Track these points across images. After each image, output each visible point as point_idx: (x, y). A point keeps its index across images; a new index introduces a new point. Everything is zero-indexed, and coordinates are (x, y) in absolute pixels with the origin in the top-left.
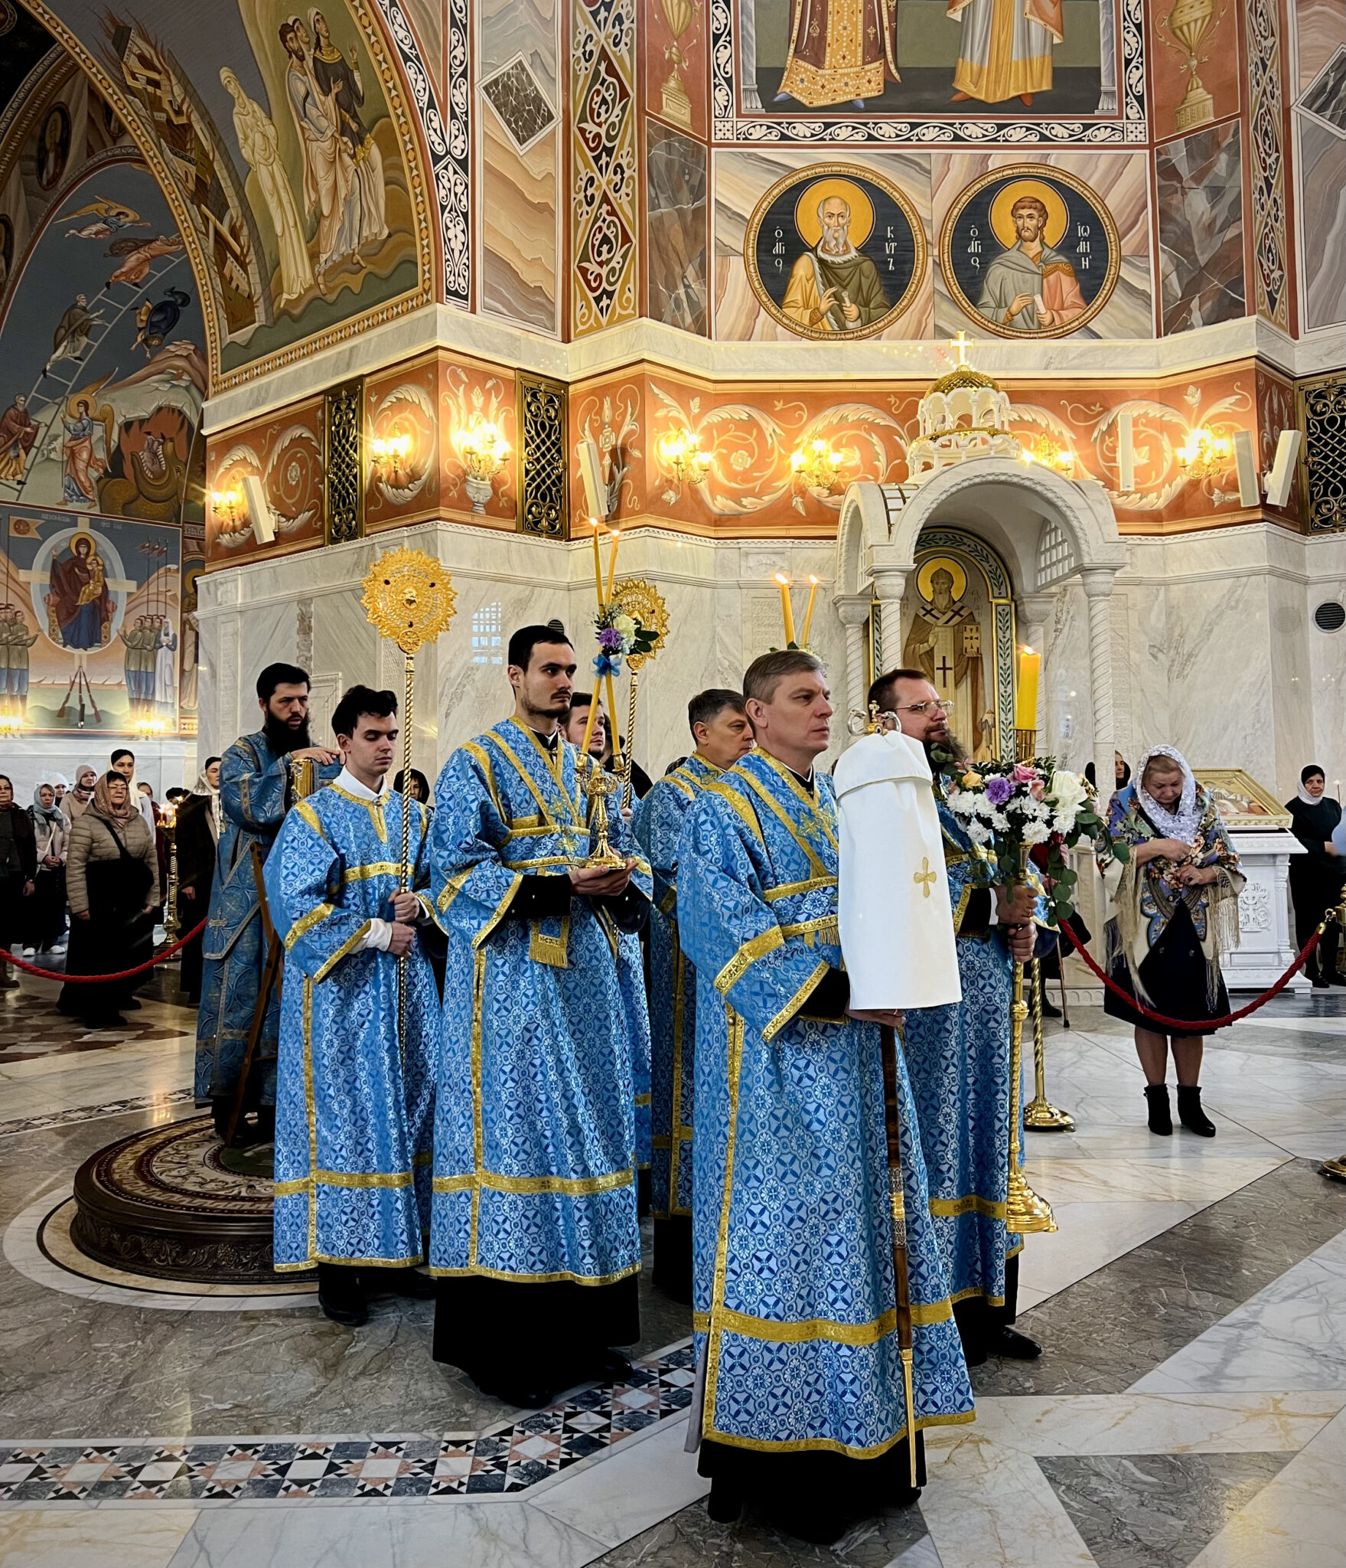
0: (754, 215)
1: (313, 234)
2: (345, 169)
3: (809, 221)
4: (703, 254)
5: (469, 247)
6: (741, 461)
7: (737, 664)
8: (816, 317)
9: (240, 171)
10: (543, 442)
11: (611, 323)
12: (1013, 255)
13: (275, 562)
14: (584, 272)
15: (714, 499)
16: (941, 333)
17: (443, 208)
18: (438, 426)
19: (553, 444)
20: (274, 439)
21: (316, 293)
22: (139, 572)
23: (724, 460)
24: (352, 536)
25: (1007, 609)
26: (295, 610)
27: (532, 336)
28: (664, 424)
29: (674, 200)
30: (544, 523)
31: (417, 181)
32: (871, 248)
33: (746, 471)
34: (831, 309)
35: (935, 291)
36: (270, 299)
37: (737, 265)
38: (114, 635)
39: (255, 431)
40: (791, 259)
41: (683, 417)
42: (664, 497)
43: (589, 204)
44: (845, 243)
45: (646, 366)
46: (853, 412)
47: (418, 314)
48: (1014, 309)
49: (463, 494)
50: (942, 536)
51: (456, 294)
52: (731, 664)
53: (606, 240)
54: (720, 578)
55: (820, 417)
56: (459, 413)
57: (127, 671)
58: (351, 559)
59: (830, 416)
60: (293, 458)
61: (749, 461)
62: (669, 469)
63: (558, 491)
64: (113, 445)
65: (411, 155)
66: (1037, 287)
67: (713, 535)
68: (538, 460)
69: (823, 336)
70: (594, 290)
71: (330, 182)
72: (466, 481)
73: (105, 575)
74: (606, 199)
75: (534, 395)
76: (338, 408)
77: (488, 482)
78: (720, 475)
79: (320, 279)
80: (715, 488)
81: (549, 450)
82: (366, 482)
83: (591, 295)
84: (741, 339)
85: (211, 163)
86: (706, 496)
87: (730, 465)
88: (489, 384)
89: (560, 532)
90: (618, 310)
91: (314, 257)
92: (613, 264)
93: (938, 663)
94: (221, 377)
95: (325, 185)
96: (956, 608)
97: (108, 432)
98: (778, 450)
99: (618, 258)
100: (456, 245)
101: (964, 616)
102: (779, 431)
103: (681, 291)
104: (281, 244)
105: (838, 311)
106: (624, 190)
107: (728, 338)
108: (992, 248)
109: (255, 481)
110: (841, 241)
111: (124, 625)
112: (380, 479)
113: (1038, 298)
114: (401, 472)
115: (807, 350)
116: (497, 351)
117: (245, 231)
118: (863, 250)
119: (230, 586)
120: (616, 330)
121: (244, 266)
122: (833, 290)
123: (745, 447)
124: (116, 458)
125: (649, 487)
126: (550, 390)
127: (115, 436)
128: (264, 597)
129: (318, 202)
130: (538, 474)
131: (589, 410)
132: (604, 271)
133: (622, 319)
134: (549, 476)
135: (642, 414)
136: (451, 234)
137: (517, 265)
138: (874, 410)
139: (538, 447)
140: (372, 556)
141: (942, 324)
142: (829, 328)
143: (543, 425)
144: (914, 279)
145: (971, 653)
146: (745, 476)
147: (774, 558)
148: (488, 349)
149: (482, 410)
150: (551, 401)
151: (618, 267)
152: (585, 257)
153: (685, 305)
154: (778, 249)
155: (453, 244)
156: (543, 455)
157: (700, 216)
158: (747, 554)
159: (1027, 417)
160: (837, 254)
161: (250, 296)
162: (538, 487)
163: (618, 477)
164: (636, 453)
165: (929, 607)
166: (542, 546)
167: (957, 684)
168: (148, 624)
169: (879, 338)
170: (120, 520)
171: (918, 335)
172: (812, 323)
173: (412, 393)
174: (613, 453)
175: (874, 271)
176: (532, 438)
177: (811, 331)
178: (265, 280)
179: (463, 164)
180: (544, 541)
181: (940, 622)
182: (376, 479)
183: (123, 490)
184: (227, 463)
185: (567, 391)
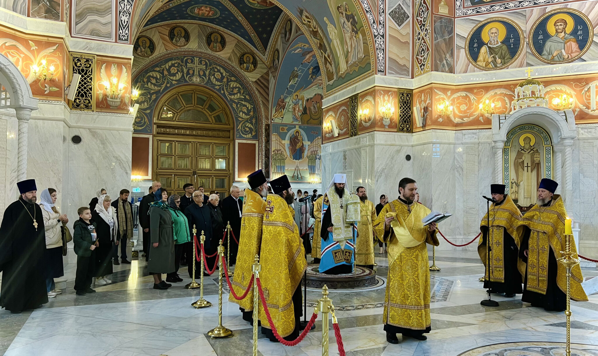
0: (468, 37)
1: (347, 57)
2: (354, 40)
3: (485, 36)
4: (452, 50)
5: (384, 58)
6: (463, 107)
7: (461, 166)
8: (487, 64)
9: (329, 41)
10: (405, 107)
11: (424, 73)
12: (555, 38)
13: (338, 141)
14: (417, 59)
15: (455, 119)
16: (529, 65)
17: (377, 49)
18: (375, 106)
19: (408, 107)
20: (338, 110)
21: (348, 71)
22: (311, 139)
23: (458, 108)
24: (355, 135)
25: (549, 148)
26: (342, 154)
27: (402, 79)
28: (439, 100)
29: (443, 36)
30: (405, 129)
31: (370, 43)
32: (505, 42)
33: (465, 111)
34: (492, 61)
35: (527, 52)
36: (337, 74)
37: (463, 51)
38: (305, 156)
39: (334, 107)
40: (479, 48)
41: (445, 97)
42: (439, 120)
43: (419, 40)
44: (497, 41)
45: (433, 85)
46: (499, 91)
47: (371, 77)
48: (554, 55)
49: (382, 124)
50: (527, 127)
51: (381, 71)
52: (460, 166)
53: (423, 50)
54: (457, 142)
55: (488, 93)
56: (381, 102)
57: (308, 166)
58: (355, 141)
59: (492, 93)
60: (342, 115)
61: (466, 108)
62: (440, 112)
63: (409, 120)
64: (304, 106)
65: (369, 36)
66: (563, 47)
67: (454, 129)
68: (404, 112)
69: (489, 69)
70: (420, 64)
71: (350, 43)
72: (383, 120)
73: (303, 141)
74: (423, 39)
75: (403, 95)
76: (353, 102)
77: (389, 119)
78: (457, 112)
79: (349, 68)
80: (455, 115)
81: (407, 109)
82: (359, 121)
83: (419, 65)
84: (464, 73)
85: (323, 40)
86: (453, 119)
87: (460, 109)
88: (390, 93)
89: (410, 131)
90: (426, 69)
91: (347, 62)
92: (425, 56)
93: (525, 165)
94: (326, 93)
95: (349, 44)
96: (532, 148)
97: (303, 102)
98: (475, 103)
99: (426, 55)
100: (381, 58)
101: (534, 151)
102: (475, 98)
103: (445, 62)
104: (339, 59)
105: (494, 62)
106: (428, 36)
107: (460, 73)
108: (547, 36)
109: (333, 121)
110: (496, 40)
111: (307, 154)
112: (362, 120)
113: (563, 51)
114: (367, 119)
115: (484, 74)
116: (392, 84)
117: (331, 56)
118: (502, 43)
119: (328, 147)
120: (425, 75)
121: (331, 65)
122: (493, 55)
123: (465, 104)
124: (305, 109)
125: (433, 118)
126: (407, 92)
127: (305, 103)
128: (336, 150)
129: (348, 49)
130: (404, 115)
131: (418, 97)
132: (422, 59)
133: (427, 72)
134: (407, 116)
135: (432, 97)
136: (379, 56)
137: (398, 60)
138: (506, 90)
139: (404, 108)
140: (360, 141)
141: (528, 62)
142: (491, 67)
143: (405, 102)
144: (520, 49)
145: (537, 162)
146: (465, 112)
147: (473, 135)
148: (389, 84)
149: (387, 100)
150: (408, 95)
151: (426, 57)
152: (417, 55)
153: (446, 65)
154: (475, 45)
155: (380, 58)
156: (405, 110)
157: (451, 40)
158: (465, 135)
159: (558, 88)
160: (494, 45)
161: (332, 73)
162: (404, 119)
163: (425, 115)
164: (430, 109)
165: (522, 148)
166: (404, 135)
167: (532, 171)
168: (313, 153)
169: (508, 68)
170: (306, 126)
171: (521, 66)
172: (486, 66)
173: (370, 98)
174: (424, 109)
175: (506, 48)
176: (402, 106)
177: (486, 68)
178: (336, 68)
179: (383, 36)
180: (405, 134)
181: (526, 153)
182: (361, 120)
183: (307, 117)
184: (328, 116)
185: (412, 92)
